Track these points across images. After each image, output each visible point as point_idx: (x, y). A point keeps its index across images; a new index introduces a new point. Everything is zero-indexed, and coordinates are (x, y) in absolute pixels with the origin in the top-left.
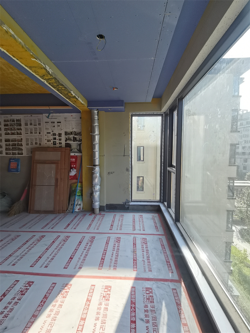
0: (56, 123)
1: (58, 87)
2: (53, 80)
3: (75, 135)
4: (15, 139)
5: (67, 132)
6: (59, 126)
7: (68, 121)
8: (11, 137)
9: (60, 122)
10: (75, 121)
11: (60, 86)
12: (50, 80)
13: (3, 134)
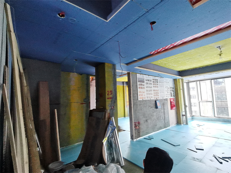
3: (172, 89)
6: (168, 84)
7: (170, 82)
8: (155, 88)
13: (153, 87)
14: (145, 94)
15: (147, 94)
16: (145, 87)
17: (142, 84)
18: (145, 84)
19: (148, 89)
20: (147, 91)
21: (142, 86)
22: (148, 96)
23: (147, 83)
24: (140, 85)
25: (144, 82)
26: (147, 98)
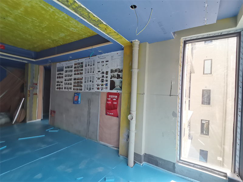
4: (79, 78)
5: (112, 70)
8: (77, 76)
13: (73, 74)
14: (63, 84)
15: (66, 84)
16: (64, 76)
17: (60, 74)
18: (64, 72)
19: (68, 78)
20: (65, 80)
21: (61, 76)
22: (67, 86)
23: (66, 71)
24: (58, 74)
25: (63, 71)
26: (65, 88)
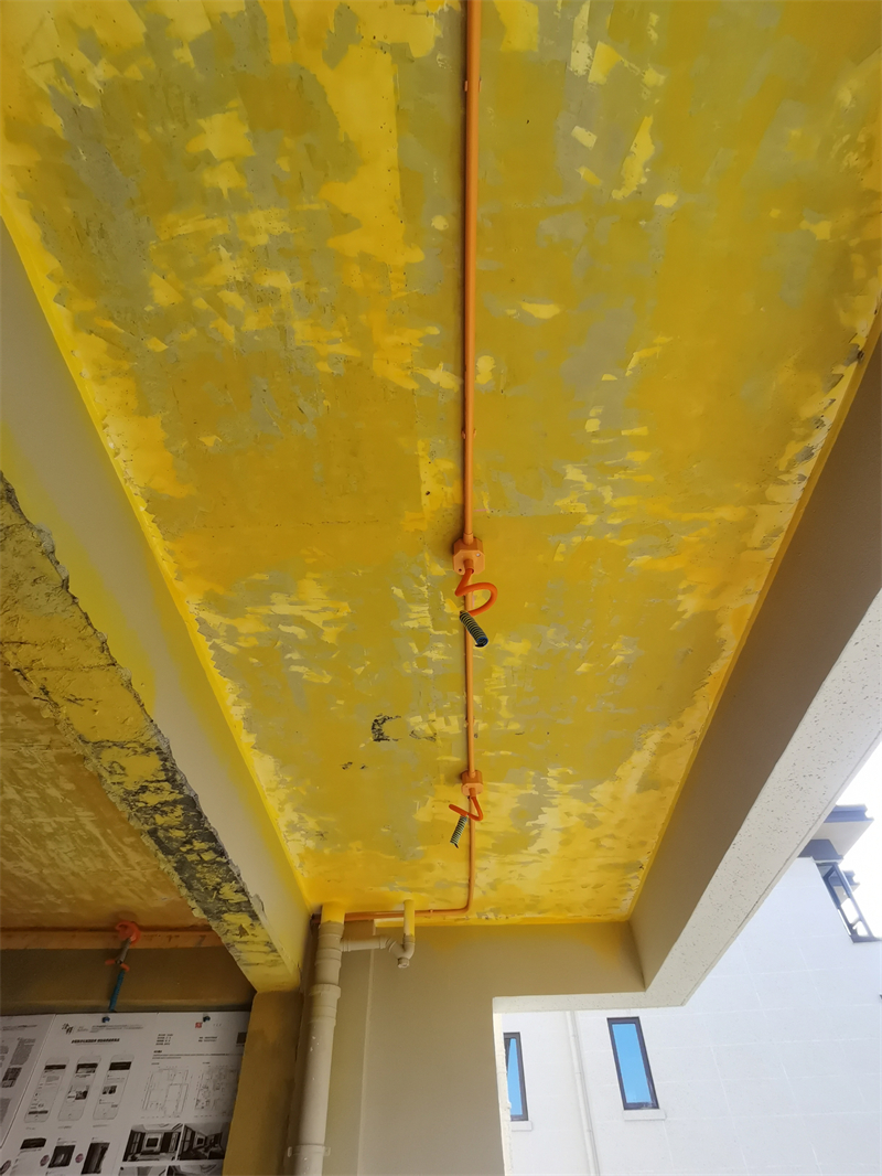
0: (103, 1068)
1: (188, 852)
2: (179, 811)
3: (182, 1157)
5: (143, 1135)
6: (112, 1090)
7: (171, 1057)
9: (126, 1066)
10: (207, 1059)
11: (198, 845)
12: (164, 813)
